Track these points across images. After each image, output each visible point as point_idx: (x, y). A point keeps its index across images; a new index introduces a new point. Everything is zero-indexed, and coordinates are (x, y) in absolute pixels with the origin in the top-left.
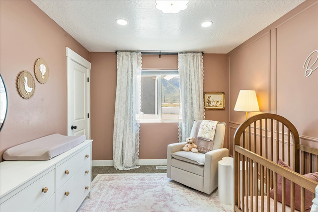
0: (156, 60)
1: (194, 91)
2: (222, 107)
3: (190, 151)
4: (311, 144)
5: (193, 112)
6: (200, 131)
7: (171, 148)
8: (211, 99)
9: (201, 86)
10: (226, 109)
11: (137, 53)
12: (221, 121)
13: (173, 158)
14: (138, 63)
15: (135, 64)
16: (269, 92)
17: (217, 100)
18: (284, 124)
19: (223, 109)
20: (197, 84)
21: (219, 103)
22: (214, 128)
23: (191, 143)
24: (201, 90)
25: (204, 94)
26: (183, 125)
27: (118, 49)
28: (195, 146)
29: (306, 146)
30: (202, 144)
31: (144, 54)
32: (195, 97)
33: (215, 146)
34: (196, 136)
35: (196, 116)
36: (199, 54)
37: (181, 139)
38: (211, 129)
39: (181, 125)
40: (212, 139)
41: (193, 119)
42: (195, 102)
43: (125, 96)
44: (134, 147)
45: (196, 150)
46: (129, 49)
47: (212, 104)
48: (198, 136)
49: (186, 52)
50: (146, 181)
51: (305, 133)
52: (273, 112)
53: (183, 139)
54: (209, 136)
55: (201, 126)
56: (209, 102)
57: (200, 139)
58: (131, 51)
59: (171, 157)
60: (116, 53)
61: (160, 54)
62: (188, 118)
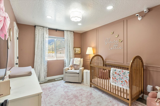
0: (55, 32)
1: (70, 47)
2: (79, 53)
3: (71, 70)
4: (106, 62)
5: (70, 55)
6: (74, 62)
7: (65, 69)
8: (76, 50)
9: (73, 45)
10: (81, 54)
11: (46, 28)
12: (81, 58)
13: (66, 73)
14: (47, 33)
15: (45, 33)
16: (96, 48)
17: (78, 50)
18: (101, 58)
19: (80, 54)
20: (72, 44)
21: (79, 52)
22: (80, 60)
23: (71, 67)
24: (73, 46)
25: (74, 48)
26: (66, 60)
27: (36, 25)
28: (73, 68)
29: (105, 63)
30: (75, 67)
31: (50, 29)
32: (71, 49)
33: (80, 67)
34: (73, 64)
35: (71, 57)
36: (72, 32)
37: (65, 66)
38: (78, 61)
39: (65, 61)
40: (79, 64)
41: (70, 58)
42: (71, 51)
43: (41, 48)
44: (45, 72)
45: (74, 69)
46: (43, 26)
47: (77, 52)
48: (74, 64)
49: (67, 31)
50: (55, 84)
51: (105, 60)
52: (97, 54)
53: (66, 66)
54: (78, 63)
55: (75, 60)
56: (75, 51)
57: (75, 65)
58: (44, 27)
59: (65, 73)
60: (35, 26)
61: (56, 30)
62: (68, 58)
